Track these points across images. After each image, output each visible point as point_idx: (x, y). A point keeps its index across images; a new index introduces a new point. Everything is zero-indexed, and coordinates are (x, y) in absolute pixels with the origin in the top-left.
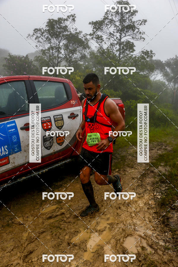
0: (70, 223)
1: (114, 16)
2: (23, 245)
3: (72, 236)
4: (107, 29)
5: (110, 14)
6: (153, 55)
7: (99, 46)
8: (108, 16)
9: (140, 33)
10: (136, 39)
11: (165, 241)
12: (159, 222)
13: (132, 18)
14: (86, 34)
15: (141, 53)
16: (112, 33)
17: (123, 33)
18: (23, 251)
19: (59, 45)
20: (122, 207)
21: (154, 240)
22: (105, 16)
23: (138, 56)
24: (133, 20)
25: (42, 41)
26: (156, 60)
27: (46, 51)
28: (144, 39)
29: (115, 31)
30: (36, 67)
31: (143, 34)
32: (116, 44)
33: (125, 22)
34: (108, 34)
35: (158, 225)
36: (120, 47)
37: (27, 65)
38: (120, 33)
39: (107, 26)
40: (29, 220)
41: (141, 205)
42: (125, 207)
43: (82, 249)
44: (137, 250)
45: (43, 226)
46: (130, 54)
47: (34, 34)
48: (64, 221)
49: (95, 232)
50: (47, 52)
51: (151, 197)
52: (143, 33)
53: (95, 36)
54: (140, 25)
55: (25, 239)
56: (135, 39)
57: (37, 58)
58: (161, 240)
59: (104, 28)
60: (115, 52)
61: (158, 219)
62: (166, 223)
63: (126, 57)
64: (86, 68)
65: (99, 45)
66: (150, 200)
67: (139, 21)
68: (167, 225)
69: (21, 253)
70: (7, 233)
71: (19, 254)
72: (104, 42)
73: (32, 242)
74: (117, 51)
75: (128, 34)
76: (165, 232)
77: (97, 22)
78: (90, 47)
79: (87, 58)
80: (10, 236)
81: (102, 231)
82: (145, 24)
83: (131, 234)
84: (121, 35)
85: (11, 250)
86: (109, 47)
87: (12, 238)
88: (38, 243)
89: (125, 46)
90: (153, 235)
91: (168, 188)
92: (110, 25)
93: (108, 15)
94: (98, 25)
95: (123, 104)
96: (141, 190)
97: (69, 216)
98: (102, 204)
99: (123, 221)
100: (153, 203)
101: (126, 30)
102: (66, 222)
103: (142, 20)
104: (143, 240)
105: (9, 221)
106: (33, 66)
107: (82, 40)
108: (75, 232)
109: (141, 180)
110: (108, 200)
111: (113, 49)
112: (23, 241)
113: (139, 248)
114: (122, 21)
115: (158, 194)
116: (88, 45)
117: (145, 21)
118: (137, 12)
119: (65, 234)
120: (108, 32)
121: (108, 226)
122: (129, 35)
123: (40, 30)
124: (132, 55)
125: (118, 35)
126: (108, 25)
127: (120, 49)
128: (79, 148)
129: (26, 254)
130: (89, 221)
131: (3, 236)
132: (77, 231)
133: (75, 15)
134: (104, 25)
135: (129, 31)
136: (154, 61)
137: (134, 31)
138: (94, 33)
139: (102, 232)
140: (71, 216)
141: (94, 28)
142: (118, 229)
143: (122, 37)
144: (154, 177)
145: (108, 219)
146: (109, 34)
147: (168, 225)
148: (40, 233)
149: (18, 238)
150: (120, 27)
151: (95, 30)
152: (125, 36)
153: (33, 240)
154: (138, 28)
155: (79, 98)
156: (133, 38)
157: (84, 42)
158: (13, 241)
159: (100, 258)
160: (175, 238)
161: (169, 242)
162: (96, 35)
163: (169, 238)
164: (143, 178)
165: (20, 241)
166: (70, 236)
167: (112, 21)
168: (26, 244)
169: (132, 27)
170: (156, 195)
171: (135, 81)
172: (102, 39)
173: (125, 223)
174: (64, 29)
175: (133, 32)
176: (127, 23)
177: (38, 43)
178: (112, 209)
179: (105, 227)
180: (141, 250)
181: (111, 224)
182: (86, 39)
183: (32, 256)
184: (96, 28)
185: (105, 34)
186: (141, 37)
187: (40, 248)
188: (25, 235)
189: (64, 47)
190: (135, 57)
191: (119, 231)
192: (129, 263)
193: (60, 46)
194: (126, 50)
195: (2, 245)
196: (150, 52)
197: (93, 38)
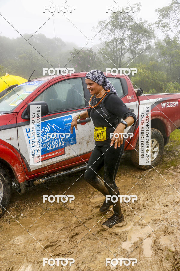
2: (71, 228)
14: (151, 23)
18: (70, 232)
19: (123, 36)
20: (170, 205)
25: (106, 33)
27: (110, 43)
30: (99, 59)
34: (176, 21)
37: (91, 58)
39: (175, 11)
40: (79, 206)
42: (172, 205)
43: (122, 239)
45: (91, 214)
47: (98, 27)
49: (138, 225)
50: (111, 45)
55: (74, 222)
57: (101, 50)
59: (172, 15)
65: (166, 34)
69: (68, 233)
70: (59, 216)
71: (66, 234)
72: (171, 30)
73: (79, 226)
77: (164, 8)
80: (62, 218)
85: (60, 230)
86: (176, 35)
87: (63, 220)
88: (84, 228)
94: (165, 12)
105: (62, 205)
106: (96, 59)
107: (147, 30)
112: (72, 224)
116: (153, 34)
120: (176, 18)
121: (152, 222)
123: (104, 22)
126: (177, 10)
128: (134, 143)
129: (73, 235)
131: (55, 217)
133: (140, 3)
134: (172, 11)
138: (160, 21)
139: (144, 226)
141: (160, 16)
148: (87, 219)
149: (68, 221)
153: (80, 224)
155: (135, 93)
158: (64, 222)
159: (137, 249)
162: (162, 23)
165: (69, 224)
168: (73, 227)
174: (128, 20)
177: (102, 35)
179: (149, 222)
182: (151, 29)
183: (77, 237)
184: (162, 15)
187: (85, 232)
188: (74, 219)
189: (128, 38)
192: (164, 259)
193: (124, 38)
195: (54, 224)
197: (158, 27)
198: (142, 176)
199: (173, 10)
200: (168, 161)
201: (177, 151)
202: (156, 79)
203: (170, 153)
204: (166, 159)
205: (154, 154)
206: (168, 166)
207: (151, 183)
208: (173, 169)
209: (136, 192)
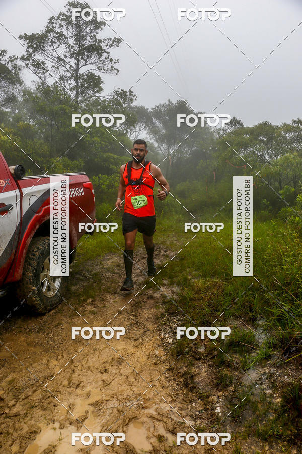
0: (18, 417)
1: (65, 27)
3: (25, 443)
4: (53, 50)
5: (58, 24)
6: (134, 98)
7: (39, 80)
8: (53, 27)
9: (111, 60)
10: (104, 70)
11: (194, 418)
12: (178, 385)
13: (97, 33)
14: (14, 56)
15: (114, 94)
16: (63, 57)
17: (81, 59)
20: (110, 368)
21: (175, 419)
22: (48, 27)
23: (107, 100)
24: (98, 38)
26: (136, 107)
28: (118, 71)
29: (68, 55)
31: (115, 62)
32: (70, 78)
33: (84, 40)
35: (177, 391)
36: (77, 82)
38: (75, 58)
39: (54, 44)
41: (141, 360)
42: (114, 367)
44: (151, 443)
46: (95, 96)
48: (4, 415)
49: (68, 425)
51: (156, 342)
52: (117, 61)
53: (31, 61)
54: (110, 47)
56: (102, 71)
58: (187, 417)
59: (48, 48)
60: (69, 91)
61: (175, 380)
62: (190, 386)
63: (89, 101)
64: (17, 119)
65: (40, 78)
66: (156, 348)
67: (108, 39)
68: (192, 390)
72: (48, 73)
74: (71, 89)
75: (90, 61)
76: (191, 402)
77: (33, 35)
78: (23, 81)
79: (17, 101)
81: (82, 421)
82: (118, 46)
83: (135, 417)
84: (78, 62)
86: (57, 82)
89: (85, 80)
90: (171, 411)
91: (183, 324)
92: (58, 44)
93: (54, 25)
94: (36, 42)
95: (90, 182)
96: (137, 332)
97: (13, 402)
98: (73, 367)
99: (115, 394)
100: (163, 352)
101: (86, 54)
102: (9, 417)
103: (113, 39)
104: (157, 423)
107: (8, 68)
108: (31, 433)
109: (134, 313)
110: (83, 359)
111: (66, 87)
113: (154, 440)
114: (79, 38)
115: (167, 336)
116: (19, 78)
117: (119, 41)
118: (105, 25)
119: (10, 443)
120: (55, 54)
121: (91, 408)
122: (92, 63)
124: (98, 98)
125: (73, 61)
126: (55, 43)
127: (77, 86)
128: (19, 269)
130: (54, 405)
132: (35, 432)
135: (93, 56)
136: (134, 108)
137: (100, 56)
138: (30, 56)
140: (17, 401)
141: (28, 48)
142: (110, 411)
143: (80, 65)
144: (156, 307)
145: (88, 395)
146: (56, 60)
147: (195, 388)
150: (76, 47)
151: (31, 51)
152: (86, 65)
154: (107, 51)
155: (12, 174)
156: (98, 68)
157: (10, 71)
160: (208, 409)
161: (200, 418)
162: (33, 60)
163: (199, 411)
164: (138, 311)
166: (20, 445)
167: (61, 37)
169: (96, 49)
170: (164, 338)
171: (106, 142)
172: (44, 68)
173: (120, 397)
175: (99, 58)
176: (88, 43)
178: (92, 374)
179: (87, 412)
180: (157, 442)
181: (96, 404)
182: (15, 67)
184: (32, 47)
185: (49, 59)
186: (112, 67)
190: (104, 101)
191: (112, 415)
194: (88, 88)
196: (128, 94)
197: (27, 65)
198: (42, 326)
199: (49, 42)
200: (78, 290)
201: (88, 271)
202: (31, 152)
203: (77, 276)
204: (73, 288)
205: (54, 282)
206: (82, 299)
207: (64, 335)
208: (91, 304)
209: (42, 359)
